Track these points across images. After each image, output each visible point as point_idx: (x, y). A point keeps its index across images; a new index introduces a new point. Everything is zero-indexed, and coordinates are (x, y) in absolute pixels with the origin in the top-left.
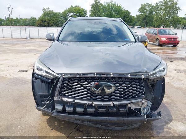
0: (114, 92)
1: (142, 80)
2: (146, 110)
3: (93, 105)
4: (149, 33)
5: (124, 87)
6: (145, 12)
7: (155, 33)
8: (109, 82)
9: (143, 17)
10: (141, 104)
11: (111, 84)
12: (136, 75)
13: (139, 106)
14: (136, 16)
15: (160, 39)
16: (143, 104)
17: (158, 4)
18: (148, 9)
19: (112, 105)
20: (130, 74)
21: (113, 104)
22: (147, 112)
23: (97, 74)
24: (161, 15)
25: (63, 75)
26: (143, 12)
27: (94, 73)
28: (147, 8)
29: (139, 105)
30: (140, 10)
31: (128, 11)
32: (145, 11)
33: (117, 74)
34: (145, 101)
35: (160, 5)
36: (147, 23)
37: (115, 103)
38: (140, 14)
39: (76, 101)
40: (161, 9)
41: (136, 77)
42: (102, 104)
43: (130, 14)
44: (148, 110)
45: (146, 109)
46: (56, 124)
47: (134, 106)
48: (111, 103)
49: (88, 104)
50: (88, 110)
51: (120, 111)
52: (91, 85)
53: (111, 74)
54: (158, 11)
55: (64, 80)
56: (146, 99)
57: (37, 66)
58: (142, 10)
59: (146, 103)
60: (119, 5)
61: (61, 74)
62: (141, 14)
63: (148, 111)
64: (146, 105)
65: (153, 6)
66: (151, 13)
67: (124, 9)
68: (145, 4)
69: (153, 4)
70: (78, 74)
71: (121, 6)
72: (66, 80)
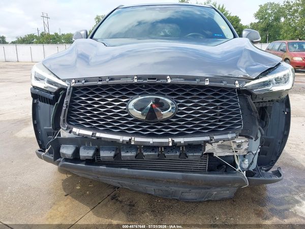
0: (174, 117)
1: (234, 91)
2: (247, 162)
3: (133, 143)
4: (272, 49)
5: (196, 107)
6: (266, 18)
7: (282, 48)
8: (163, 95)
9: (262, 26)
10: (234, 146)
11: (169, 99)
12: (221, 82)
13: (231, 151)
14: (251, 24)
15: (292, 59)
16: (239, 146)
17: (291, 4)
18: (272, 13)
19: (171, 144)
20: (208, 79)
21: (173, 141)
22: (249, 166)
23: (139, 78)
24: (295, 23)
25: (73, 81)
26: (262, 19)
27: (132, 77)
28: (270, 12)
29: (230, 147)
30: (257, 15)
31: (236, 16)
32: (266, 16)
33: (180, 77)
34: (243, 141)
35: (294, 4)
36: (270, 36)
37: (176, 140)
38: (257, 21)
39: (98, 135)
40: (296, 11)
41: (222, 85)
42: (151, 141)
43: (240, 22)
44: (253, 162)
45: (247, 160)
46: (78, 188)
47: (220, 150)
48: (169, 141)
49: (121, 140)
50: (123, 154)
51: (187, 157)
52: (127, 101)
53: (168, 77)
54: (291, 15)
55: (76, 93)
56: (246, 137)
57: (36, 72)
58: (261, 14)
59: (245, 146)
60: (221, 7)
61: (70, 80)
62: (259, 22)
63: (251, 164)
64: (246, 149)
65: (280, 8)
66: (277, 19)
67: (229, 13)
68: (266, 5)
69: (282, 4)
70: (100, 79)
71: (224, 8)
72: (79, 93)
